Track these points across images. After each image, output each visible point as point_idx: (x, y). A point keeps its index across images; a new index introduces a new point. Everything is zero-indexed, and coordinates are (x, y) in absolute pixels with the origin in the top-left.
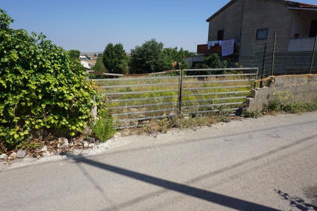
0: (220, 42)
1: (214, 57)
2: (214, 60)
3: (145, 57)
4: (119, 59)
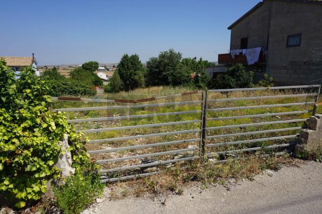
0: (244, 51)
1: (238, 67)
2: (238, 70)
3: (162, 68)
4: (135, 70)
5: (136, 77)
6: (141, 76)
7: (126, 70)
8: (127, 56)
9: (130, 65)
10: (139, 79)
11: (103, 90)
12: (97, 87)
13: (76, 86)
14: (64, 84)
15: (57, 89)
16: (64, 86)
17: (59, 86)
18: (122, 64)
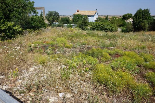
4: (143, 19)
8: (141, 10)
9: (141, 16)
10: (144, 25)
11: (121, 30)
12: (118, 28)
13: (107, 26)
14: (102, 25)
15: (98, 27)
16: (101, 26)
17: (99, 26)
18: (136, 15)
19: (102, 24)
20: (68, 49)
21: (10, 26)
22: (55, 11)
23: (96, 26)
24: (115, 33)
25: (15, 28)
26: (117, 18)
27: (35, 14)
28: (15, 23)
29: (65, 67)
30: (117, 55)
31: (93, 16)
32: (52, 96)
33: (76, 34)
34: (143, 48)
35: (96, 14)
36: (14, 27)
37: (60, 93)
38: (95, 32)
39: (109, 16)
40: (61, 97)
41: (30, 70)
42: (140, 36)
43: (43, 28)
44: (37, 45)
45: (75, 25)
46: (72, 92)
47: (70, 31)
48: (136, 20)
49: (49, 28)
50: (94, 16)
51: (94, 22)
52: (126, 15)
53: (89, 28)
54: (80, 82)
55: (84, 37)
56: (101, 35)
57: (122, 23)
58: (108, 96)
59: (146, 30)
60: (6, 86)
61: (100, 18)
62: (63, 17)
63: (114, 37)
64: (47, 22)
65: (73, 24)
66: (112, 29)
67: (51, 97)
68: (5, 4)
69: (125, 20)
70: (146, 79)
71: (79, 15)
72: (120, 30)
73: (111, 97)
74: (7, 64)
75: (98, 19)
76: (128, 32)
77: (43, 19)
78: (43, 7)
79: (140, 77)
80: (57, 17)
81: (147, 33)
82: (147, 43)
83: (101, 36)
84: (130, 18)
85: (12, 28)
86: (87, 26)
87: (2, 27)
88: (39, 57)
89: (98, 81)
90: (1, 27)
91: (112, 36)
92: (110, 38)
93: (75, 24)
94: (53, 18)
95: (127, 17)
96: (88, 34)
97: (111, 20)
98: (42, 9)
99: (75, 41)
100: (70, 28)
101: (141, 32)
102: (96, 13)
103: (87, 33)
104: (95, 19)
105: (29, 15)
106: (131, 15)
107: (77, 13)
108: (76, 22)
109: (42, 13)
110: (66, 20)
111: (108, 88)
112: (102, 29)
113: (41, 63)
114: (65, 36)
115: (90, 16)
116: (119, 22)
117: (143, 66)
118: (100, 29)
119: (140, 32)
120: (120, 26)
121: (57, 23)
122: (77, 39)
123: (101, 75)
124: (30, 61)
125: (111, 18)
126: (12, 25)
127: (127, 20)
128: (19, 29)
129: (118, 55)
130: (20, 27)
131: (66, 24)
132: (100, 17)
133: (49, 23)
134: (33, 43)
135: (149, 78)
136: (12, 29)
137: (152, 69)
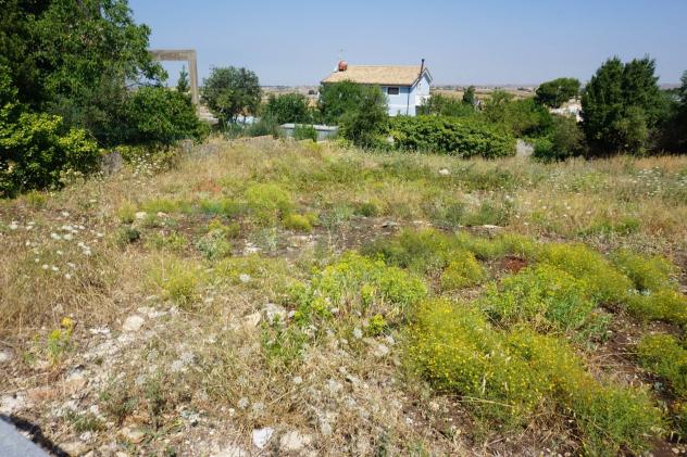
5: (623, 124)
6: (637, 120)
7: (599, 102)
8: (617, 62)
9: (616, 88)
10: (630, 129)
11: (532, 149)
12: (519, 141)
13: (472, 133)
14: (446, 127)
15: (432, 136)
16: (446, 131)
17: (436, 130)
18: (595, 85)
19: (447, 123)
20: (296, 234)
21: (44, 130)
22: (243, 70)
23: (422, 133)
24: (507, 165)
25: (64, 141)
26: (513, 96)
27: (153, 82)
28: (65, 120)
29: (282, 313)
30: (514, 259)
31: (408, 88)
32: (221, 444)
33: (334, 169)
34: (628, 229)
35: (424, 80)
36: (57, 134)
37: (258, 427)
38: (420, 159)
39: (477, 90)
40: (260, 446)
41: (126, 327)
42: (615, 174)
43: (188, 143)
44: (160, 214)
45: (332, 128)
46: (311, 423)
47: (305, 154)
48: (595, 106)
49: (215, 141)
50: (414, 92)
51: (413, 113)
52: (553, 85)
53: (391, 140)
54: (348, 380)
55: (370, 179)
56: (445, 172)
57: (535, 119)
58: (471, 441)
59: (642, 150)
60: (15, 397)
61: (439, 97)
62: (277, 96)
63: (500, 181)
64: (205, 115)
65: (321, 124)
66: (493, 143)
67: (216, 448)
68: (24, 34)
69: (550, 105)
70: (641, 366)
71: (348, 83)
72: (527, 151)
73: (485, 444)
74: (24, 301)
75: (430, 101)
76: (563, 158)
77: (188, 101)
78: (191, 51)
79: (614, 357)
80: (250, 93)
81: (647, 165)
82: (644, 207)
83: (442, 178)
84: (571, 96)
85: (50, 139)
86: (383, 132)
87: (9, 136)
88: (169, 269)
89: (428, 377)
90: (1, 137)
91: (493, 176)
92: (481, 183)
93: (328, 122)
94: (231, 99)
95: (557, 93)
96: (386, 166)
97: (489, 108)
98: (186, 58)
99: (326, 197)
100: (307, 142)
101: (620, 161)
102: (420, 78)
103: (380, 165)
104: (419, 103)
105: (128, 82)
106: (576, 83)
107: (336, 77)
108: (334, 114)
109: (183, 75)
110: (290, 106)
111: (471, 408)
112: (446, 145)
113: (175, 295)
114: (285, 179)
115: (393, 89)
116: (523, 114)
117: (625, 307)
118: (439, 144)
119: (614, 160)
120: (528, 132)
121: (250, 119)
122: (337, 188)
123: (438, 347)
124: (127, 286)
125: (487, 96)
126: (50, 126)
127: (557, 107)
128: (82, 145)
129: (516, 260)
130: (87, 137)
131: (290, 122)
132: (437, 92)
133: (216, 121)
134: (140, 209)
135: (652, 361)
136: (51, 144)
137: (666, 321)
